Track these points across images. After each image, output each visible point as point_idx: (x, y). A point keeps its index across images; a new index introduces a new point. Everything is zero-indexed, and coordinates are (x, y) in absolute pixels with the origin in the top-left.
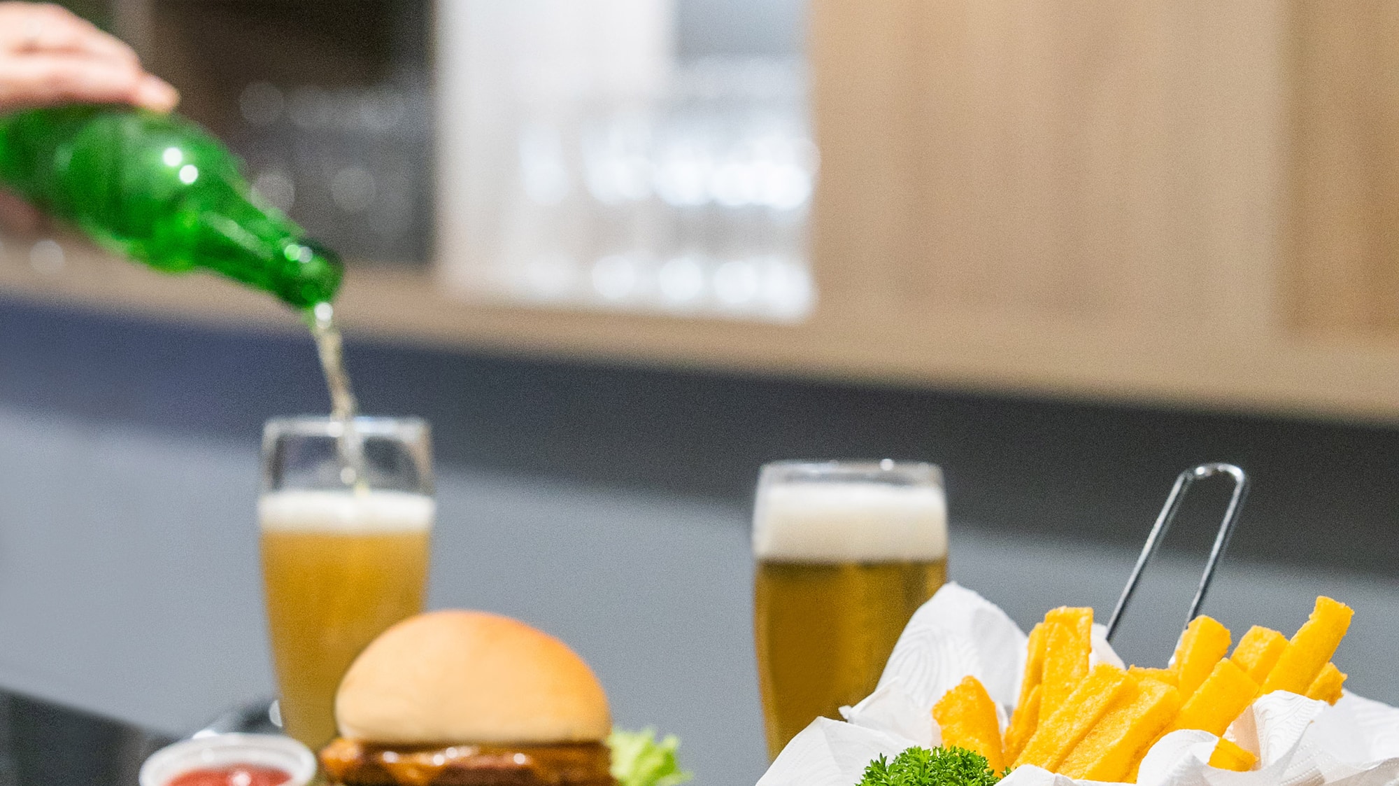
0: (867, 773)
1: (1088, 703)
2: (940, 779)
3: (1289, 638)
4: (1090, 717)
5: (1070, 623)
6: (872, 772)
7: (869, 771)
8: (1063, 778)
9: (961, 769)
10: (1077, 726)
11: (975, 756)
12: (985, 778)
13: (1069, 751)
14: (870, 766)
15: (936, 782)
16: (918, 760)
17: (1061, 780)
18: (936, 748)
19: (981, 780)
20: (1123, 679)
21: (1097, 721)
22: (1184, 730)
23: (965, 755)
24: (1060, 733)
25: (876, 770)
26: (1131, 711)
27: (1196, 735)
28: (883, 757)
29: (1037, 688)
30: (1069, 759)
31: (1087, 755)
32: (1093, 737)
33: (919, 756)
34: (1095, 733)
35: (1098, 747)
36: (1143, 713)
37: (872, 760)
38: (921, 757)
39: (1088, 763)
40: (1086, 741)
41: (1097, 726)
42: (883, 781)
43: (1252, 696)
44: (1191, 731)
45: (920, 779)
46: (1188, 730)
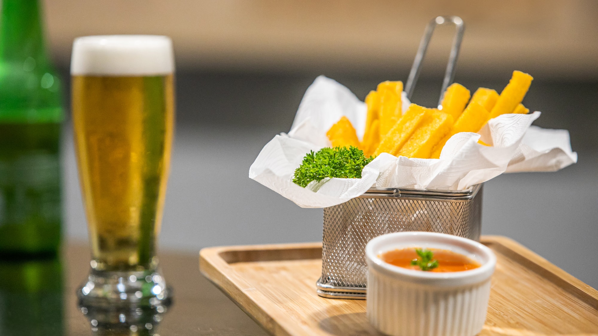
0: (305, 160)
1: (407, 124)
2: (343, 160)
3: (499, 93)
4: (410, 130)
5: (392, 89)
6: (307, 159)
7: (306, 159)
8: (404, 157)
9: (352, 155)
10: (403, 136)
11: (357, 150)
12: (365, 159)
13: (401, 147)
14: (306, 156)
15: (341, 161)
16: (328, 153)
17: (403, 158)
18: (337, 147)
19: (363, 160)
20: (424, 112)
21: (413, 133)
22: (462, 133)
23: (353, 149)
24: (395, 139)
25: (309, 158)
26: (430, 127)
27: (468, 135)
28: (313, 152)
29: (376, 122)
30: (401, 151)
31: (410, 149)
32: (412, 140)
33: (329, 151)
34: (413, 139)
35: (415, 144)
36: (437, 128)
37: (307, 154)
38: (330, 152)
39: (411, 152)
40: (409, 142)
41: (413, 135)
42: (315, 162)
43: (486, 119)
44: (466, 133)
45: (333, 160)
46: (464, 132)
